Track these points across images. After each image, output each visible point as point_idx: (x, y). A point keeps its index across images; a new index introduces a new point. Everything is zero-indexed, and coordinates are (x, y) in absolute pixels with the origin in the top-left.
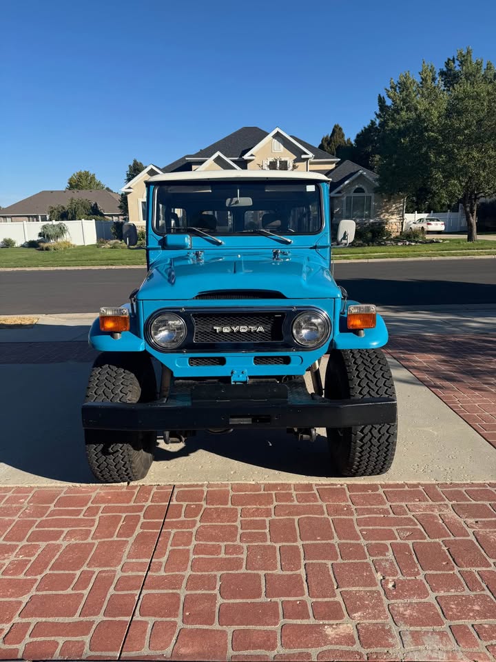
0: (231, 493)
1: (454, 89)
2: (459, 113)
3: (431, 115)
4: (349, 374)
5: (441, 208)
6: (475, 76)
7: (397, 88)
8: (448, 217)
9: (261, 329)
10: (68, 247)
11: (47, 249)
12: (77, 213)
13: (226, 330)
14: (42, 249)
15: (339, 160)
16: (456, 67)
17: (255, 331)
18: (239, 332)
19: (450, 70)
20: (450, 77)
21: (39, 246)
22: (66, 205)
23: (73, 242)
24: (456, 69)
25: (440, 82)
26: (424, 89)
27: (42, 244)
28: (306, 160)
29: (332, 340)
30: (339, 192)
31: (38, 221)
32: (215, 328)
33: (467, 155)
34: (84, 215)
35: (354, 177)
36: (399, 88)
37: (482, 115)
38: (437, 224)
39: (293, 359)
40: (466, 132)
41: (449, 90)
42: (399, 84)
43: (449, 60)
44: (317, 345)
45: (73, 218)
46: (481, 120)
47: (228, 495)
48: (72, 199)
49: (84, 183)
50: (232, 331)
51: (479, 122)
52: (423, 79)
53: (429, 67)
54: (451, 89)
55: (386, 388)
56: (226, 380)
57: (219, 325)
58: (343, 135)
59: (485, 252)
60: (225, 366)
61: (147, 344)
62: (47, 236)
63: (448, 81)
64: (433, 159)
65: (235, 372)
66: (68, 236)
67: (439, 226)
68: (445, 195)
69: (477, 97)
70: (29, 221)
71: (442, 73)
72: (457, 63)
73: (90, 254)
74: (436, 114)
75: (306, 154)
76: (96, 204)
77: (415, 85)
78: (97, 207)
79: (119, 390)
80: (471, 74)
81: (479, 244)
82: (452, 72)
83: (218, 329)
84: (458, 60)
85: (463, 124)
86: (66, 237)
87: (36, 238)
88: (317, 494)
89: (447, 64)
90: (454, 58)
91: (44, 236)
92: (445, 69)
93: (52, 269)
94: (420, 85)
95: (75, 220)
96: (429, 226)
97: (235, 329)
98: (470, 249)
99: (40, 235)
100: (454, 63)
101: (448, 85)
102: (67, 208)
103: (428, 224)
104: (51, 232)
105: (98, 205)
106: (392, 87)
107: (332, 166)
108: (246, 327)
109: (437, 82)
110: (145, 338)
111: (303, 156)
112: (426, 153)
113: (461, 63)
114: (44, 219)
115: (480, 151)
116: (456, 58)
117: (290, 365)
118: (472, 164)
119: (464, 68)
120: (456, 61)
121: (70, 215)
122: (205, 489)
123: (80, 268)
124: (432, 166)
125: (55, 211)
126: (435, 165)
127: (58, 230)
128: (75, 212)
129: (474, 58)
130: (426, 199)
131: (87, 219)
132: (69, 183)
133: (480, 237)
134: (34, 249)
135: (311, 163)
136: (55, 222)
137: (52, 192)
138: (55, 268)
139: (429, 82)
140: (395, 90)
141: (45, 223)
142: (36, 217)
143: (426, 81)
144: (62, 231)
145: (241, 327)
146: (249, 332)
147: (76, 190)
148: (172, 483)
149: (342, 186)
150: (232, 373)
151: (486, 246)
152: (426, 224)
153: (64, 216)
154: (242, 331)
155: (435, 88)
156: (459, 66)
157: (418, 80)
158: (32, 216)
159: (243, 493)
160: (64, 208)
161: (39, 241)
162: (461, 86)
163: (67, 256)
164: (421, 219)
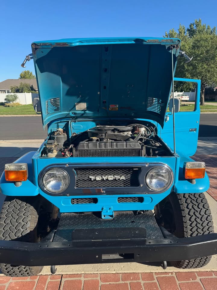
0: (101, 283)
1: (193, 37)
2: (198, 47)
3: (185, 48)
4: (181, 206)
5: (187, 90)
6: (202, 31)
7: (168, 36)
8: (190, 94)
9: (123, 178)
10: (18, 105)
11: (8, 106)
12: (24, 89)
13: (98, 178)
14: (6, 106)
16: (194, 27)
17: (119, 179)
18: (107, 180)
19: (192, 29)
20: (192, 32)
21: (5, 105)
22: (18, 85)
23: (21, 103)
24: (194, 28)
25: (187, 34)
26: (180, 37)
27: (6, 104)
29: (174, 186)
31: (5, 93)
32: (90, 177)
33: (202, 66)
34: (27, 91)
36: (169, 36)
37: (208, 48)
38: (186, 97)
39: (145, 199)
40: (201, 56)
41: (191, 38)
42: (169, 34)
43: (191, 24)
44: (163, 190)
45: (22, 92)
46: (208, 51)
47: (98, 285)
48: (21, 83)
49: (27, 76)
50: (103, 180)
51: (207, 52)
52: (180, 32)
53: (183, 27)
54: (192, 37)
55: (207, 216)
56: (98, 214)
57: (93, 175)
59: (209, 110)
60: (97, 204)
61: (40, 190)
62: (9, 100)
63: (191, 34)
64: (186, 68)
65: (105, 208)
66: (18, 101)
67: (187, 98)
68: (191, 84)
69: (206, 40)
70: (1, 93)
71: (188, 30)
72: (195, 25)
73: (28, 109)
74: (188, 47)
76: (32, 86)
77: (177, 35)
78: (33, 87)
79: (22, 214)
80: (201, 31)
81: (206, 107)
82: (193, 30)
83: (92, 178)
84: (195, 24)
85: (200, 52)
86: (17, 101)
87: (4, 101)
88: (158, 283)
89: (190, 26)
90: (193, 24)
91: (7, 100)
92: (189, 28)
93: (10, 116)
94: (179, 35)
95: (23, 93)
96: (182, 98)
97: (105, 178)
98: (202, 109)
99: (5, 100)
100: (193, 25)
101: (191, 35)
102: (19, 87)
103: (182, 97)
104: (10, 98)
105: (33, 86)
106: (166, 36)
108: (112, 176)
109: (186, 34)
110: (39, 186)
112: (183, 65)
113: (196, 25)
114: (8, 92)
115: (207, 64)
116: (194, 23)
117: (143, 203)
118: (204, 70)
119: (198, 28)
120: (194, 25)
121: (20, 90)
122: (83, 279)
123: (23, 116)
124: (185, 71)
125: (14, 89)
126: (187, 70)
127: (14, 97)
128: (23, 89)
129: (202, 24)
130: (180, 86)
131: (28, 92)
132: (20, 76)
133: (206, 104)
134: (2, 106)
136: (12, 94)
137: (12, 80)
138: (11, 116)
139: (183, 34)
140: (168, 37)
141: (8, 94)
142: (5, 91)
143: (181, 33)
144: (16, 98)
145: (109, 176)
146: (115, 180)
147: (23, 79)
148: (60, 273)
150: (102, 209)
151: (209, 108)
152: (181, 97)
153: (18, 91)
154: (110, 179)
155: (185, 36)
156: (196, 27)
157: (178, 33)
158: (3, 91)
159: (108, 283)
160: (17, 87)
161: (5, 103)
162: (196, 36)
163: (17, 110)
164: (178, 95)
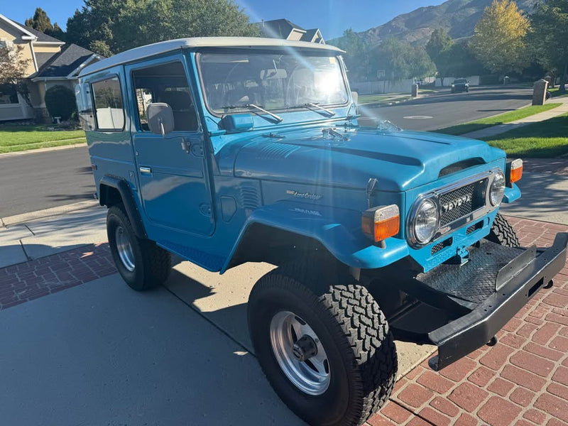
9: (469, 200)
13: (451, 207)
15: (64, 43)
17: (466, 202)
28: (29, 41)
30: (76, 75)
35: (89, 60)
50: (454, 207)
58: (48, 20)
75: (26, 35)
83: (446, 207)
97: (456, 205)
107: (58, 49)
111: (24, 38)
135: (35, 45)
145: (459, 201)
146: (463, 203)
149: (78, 69)
154: (459, 204)
